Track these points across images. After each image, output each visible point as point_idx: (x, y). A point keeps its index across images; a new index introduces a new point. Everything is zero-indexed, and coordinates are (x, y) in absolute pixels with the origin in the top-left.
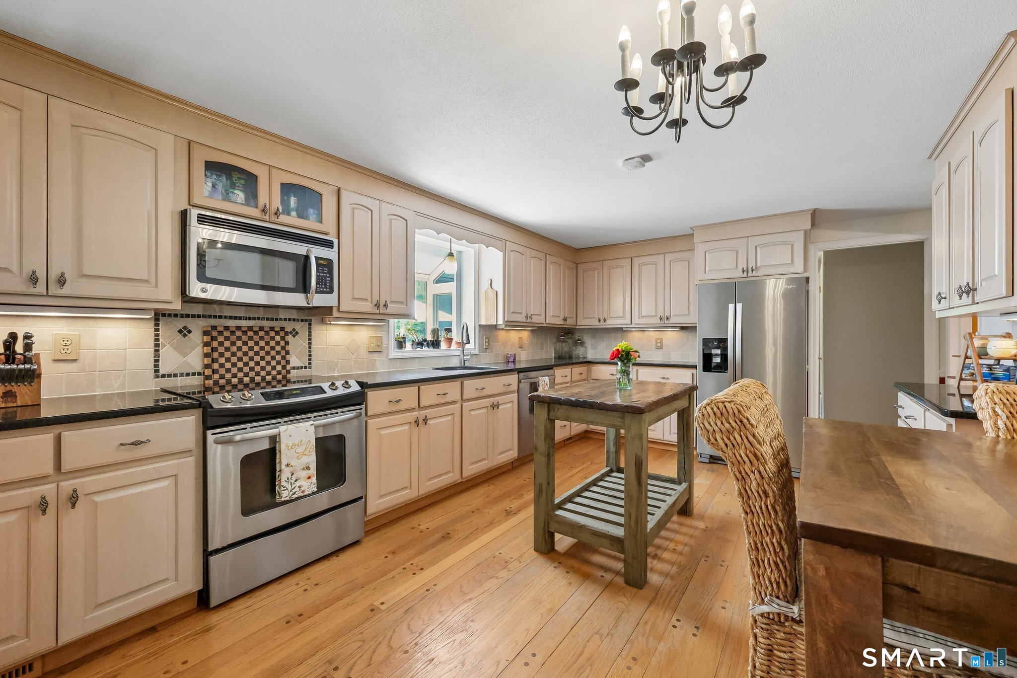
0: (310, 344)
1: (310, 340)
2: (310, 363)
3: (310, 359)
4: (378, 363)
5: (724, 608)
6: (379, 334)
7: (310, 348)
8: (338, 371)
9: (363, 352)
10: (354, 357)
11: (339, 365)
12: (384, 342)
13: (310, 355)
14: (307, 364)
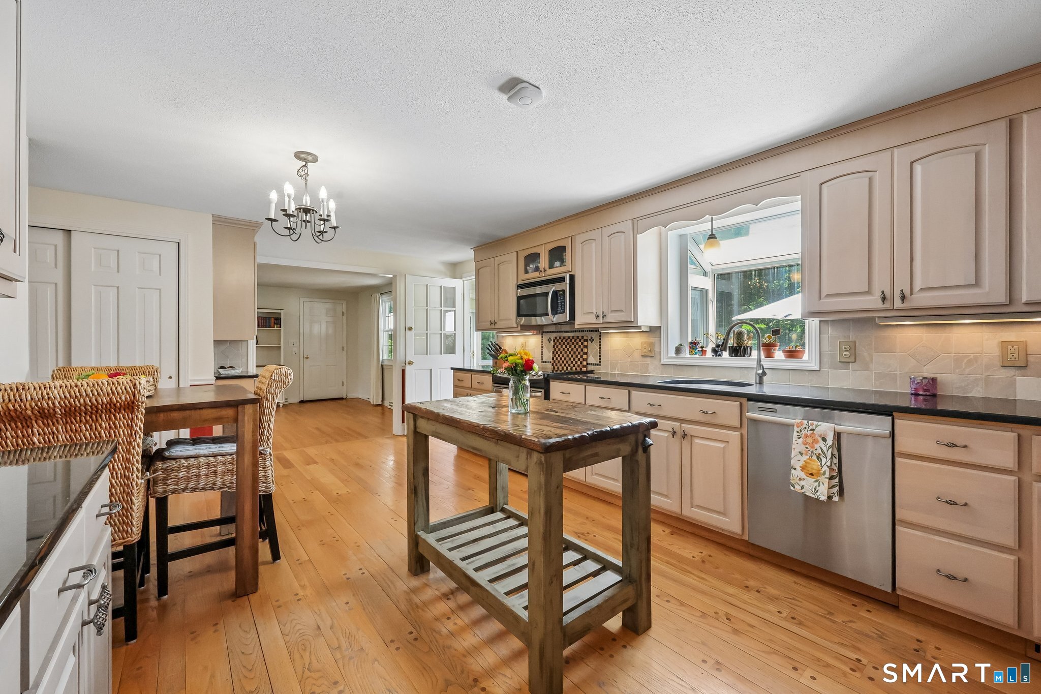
0: (600, 348)
1: (600, 345)
2: (600, 362)
3: (600, 359)
4: (651, 368)
5: (347, 603)
6: (652, 339)
7: (600, 351)
8: (618, 370)
9: (637, 356)
10: (629, 360)
11: (619, 365)
12: (657, 347)
13: (600, 356)
14: (598, 363)
